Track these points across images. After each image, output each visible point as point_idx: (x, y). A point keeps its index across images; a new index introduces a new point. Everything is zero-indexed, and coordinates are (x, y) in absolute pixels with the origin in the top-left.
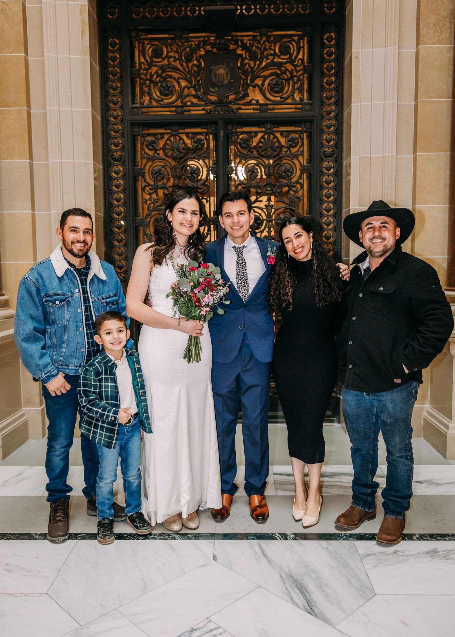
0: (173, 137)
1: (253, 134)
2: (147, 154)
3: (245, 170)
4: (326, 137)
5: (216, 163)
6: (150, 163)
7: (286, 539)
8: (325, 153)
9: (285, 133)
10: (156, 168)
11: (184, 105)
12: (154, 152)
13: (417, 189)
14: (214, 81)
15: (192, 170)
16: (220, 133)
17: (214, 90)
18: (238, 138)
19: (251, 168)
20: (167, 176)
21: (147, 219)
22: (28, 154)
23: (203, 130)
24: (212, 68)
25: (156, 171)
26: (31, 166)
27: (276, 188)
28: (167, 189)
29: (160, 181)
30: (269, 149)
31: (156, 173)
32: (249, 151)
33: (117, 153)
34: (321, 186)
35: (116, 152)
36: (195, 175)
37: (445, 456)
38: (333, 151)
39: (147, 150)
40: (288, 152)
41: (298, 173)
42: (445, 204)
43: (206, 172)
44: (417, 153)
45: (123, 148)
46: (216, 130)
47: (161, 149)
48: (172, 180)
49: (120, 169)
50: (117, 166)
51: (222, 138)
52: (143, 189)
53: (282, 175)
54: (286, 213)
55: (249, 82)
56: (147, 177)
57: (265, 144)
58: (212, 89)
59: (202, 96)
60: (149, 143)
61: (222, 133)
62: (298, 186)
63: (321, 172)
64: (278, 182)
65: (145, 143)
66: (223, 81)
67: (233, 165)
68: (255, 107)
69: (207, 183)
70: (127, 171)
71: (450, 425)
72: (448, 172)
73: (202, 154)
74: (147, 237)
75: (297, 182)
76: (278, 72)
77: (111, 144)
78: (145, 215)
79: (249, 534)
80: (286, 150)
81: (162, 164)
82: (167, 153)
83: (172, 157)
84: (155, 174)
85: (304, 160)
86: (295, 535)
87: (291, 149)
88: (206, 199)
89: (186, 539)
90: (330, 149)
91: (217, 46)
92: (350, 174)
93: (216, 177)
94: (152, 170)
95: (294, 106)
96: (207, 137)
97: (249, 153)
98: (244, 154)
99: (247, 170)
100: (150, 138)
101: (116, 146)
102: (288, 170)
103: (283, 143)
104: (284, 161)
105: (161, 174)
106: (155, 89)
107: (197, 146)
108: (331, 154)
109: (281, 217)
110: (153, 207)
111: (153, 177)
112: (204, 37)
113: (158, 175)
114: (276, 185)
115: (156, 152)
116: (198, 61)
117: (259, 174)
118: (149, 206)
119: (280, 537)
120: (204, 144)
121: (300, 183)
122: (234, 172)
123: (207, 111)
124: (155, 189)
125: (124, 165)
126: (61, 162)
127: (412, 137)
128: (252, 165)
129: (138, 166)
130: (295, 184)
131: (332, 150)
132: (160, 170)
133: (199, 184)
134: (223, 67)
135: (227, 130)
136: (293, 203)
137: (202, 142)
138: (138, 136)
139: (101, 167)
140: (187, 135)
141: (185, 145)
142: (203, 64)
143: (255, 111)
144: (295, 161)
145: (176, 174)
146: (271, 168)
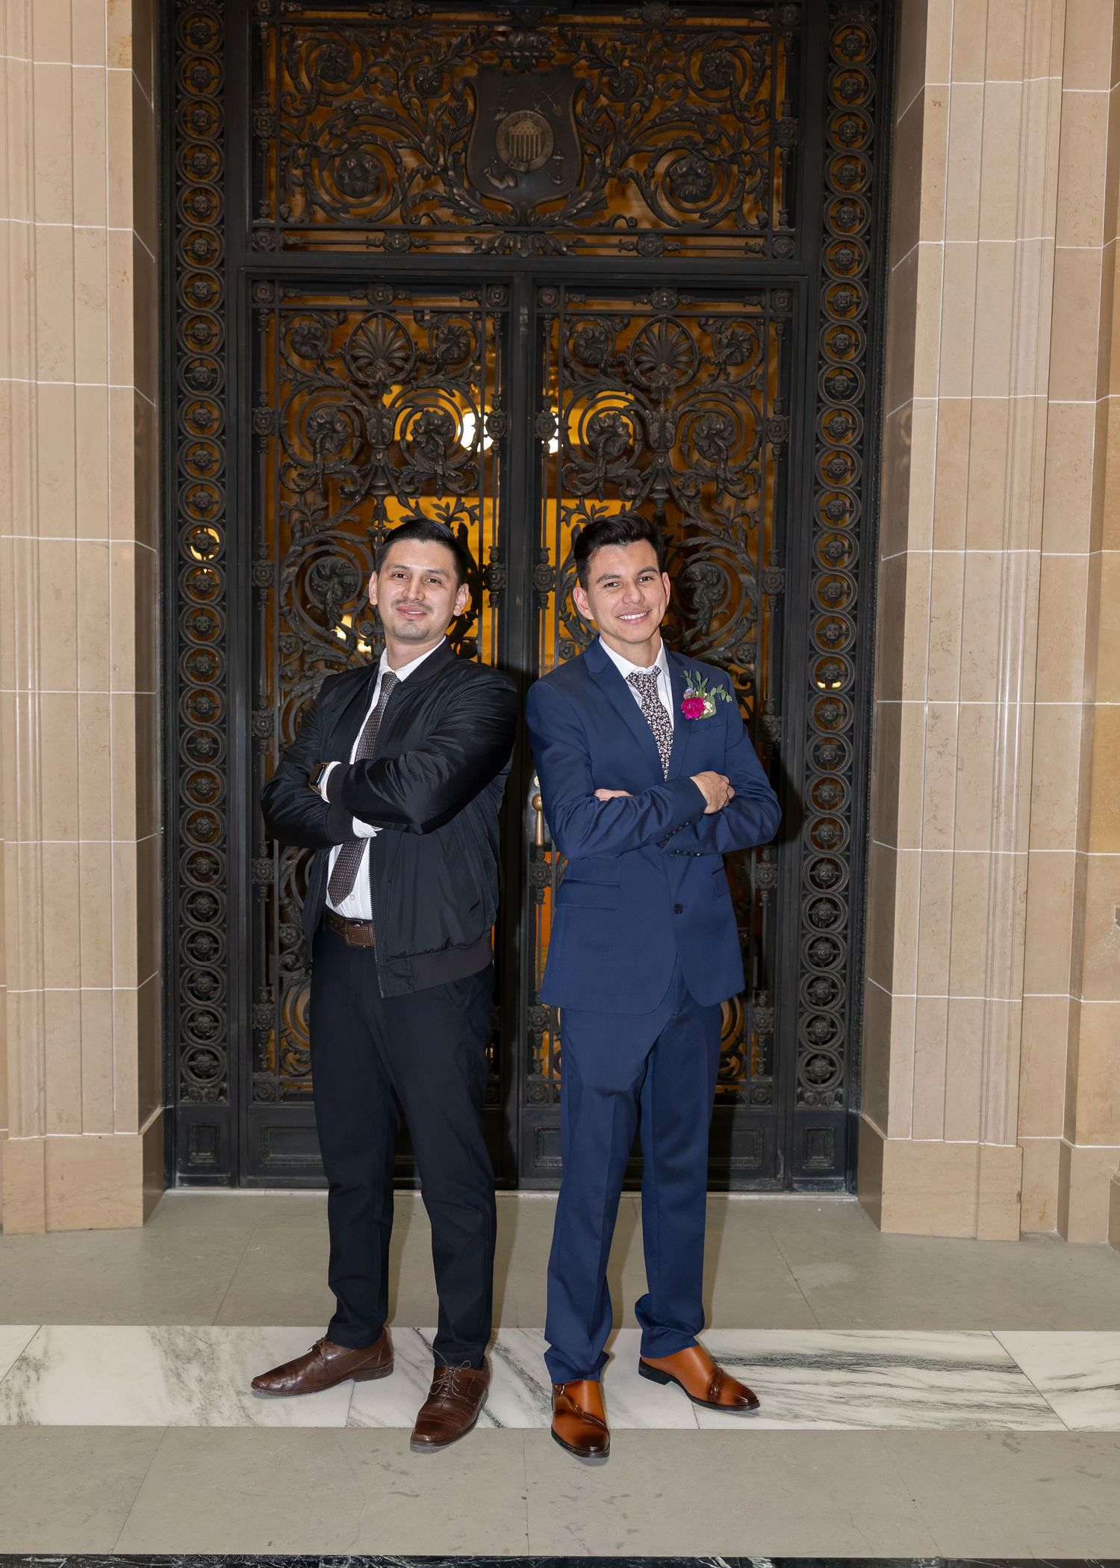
0: (374, 321)
1: (619, 320)
2: (296, 371)
4: (835, 339)
5: (504, 404)
6: (304, 398)
8: (831, 384)
9: (711, 322)
10: (323, 412)
11: (410, 226)
12: (315, 363)
13: (1106, 500)
14: (504, 155)
15: (430, 423)
16: (519, 314)
17: (501, 187)
18: (572, 333)
19: (608, 420)
20: (352, 438)
23: (467, 304)
24: (497, 118)
25: (321, 421)
27: (681, 485)
28: (355, 479)
29: (332, 454)
30: (664, 369)
31: (322, 427)
32: (604, 371)
33: (202, 365)
34: (817, 483)
35: (201, 360)
36: (438, 438)
38: (855, 380)
39: (294, 359)
40: (721, 381)
41: (749, 443)
43: (473, 430)
44: (1111, 396)
45: (223, 349)
46: (506, 305)
47: (337, 355)
49: (211, 413)
50: (201, 402)
51: (522, 329)
52: (281, 476)
53: (702, 447)
54: (711, 562)
55: (608, 163)
56: (294, 439)
57: (652, 351)
58: (496, 183)
59: (466, 201)
60: (303, 337)
61: (524, 314)
62: (748, 480)
63: (818, 440)
64: (688, 467)
65: (290, 337)
66: (532, 159)
67: (555, 411)
68: (625, 239)
69: (473, 463)
70: (234, 420)
73: (462, 375)
75: (745, 469)
76: (698, 137)
77: (187, 336)
80: (714, 370)
81: (340, 402)
83: (371, 381)
84: (318, 431)
85: (767, 403)
87: (731, 369)
88: (470, 512)
90: (846, 372)
91: (515, 53)
92: (907, 451)
93: (501, 446)
94: (310, 418)
95: (740, 242)
96: (480, 324)
97: (603, 377)
98: (590, 380)
100: (305, 323)
101: (202, 342)
102: (719, 432)
103: (707, 351)
104: (708, 405)
105: (336, 431)
106: (325, 173)
107: (448, 350)
108: (849, 387)
110: (309, 531)
111: (309, 438)
112: (478, 23)
113: (325, 433)
114: (682, 475)
115: (320, 364)
116: (457, 96)
118: (298, 529)
120: (469, 345)
121: (754, 473)
122: (556, 434)
123: (479, 247)
124: (317, 475)
125: (223, 400)
126: (37, 386)
127: (1094, 347)
128: (612, 413)
129: (267, 405)
130: (740, 475)
131: (852, 376)
132: (332, 421)
133: (452, 464)
134: (531, 117)
135: (539, 306)
136: (732, 532)
137: (463, 340)
138: (269, 315)
139: (155, 405)
140: (419, 316)
141: (411, 347)
142: (471, 105)
143: (624, 253)
144: (741, 407)
145: (382, 432)
146: (668, 424)
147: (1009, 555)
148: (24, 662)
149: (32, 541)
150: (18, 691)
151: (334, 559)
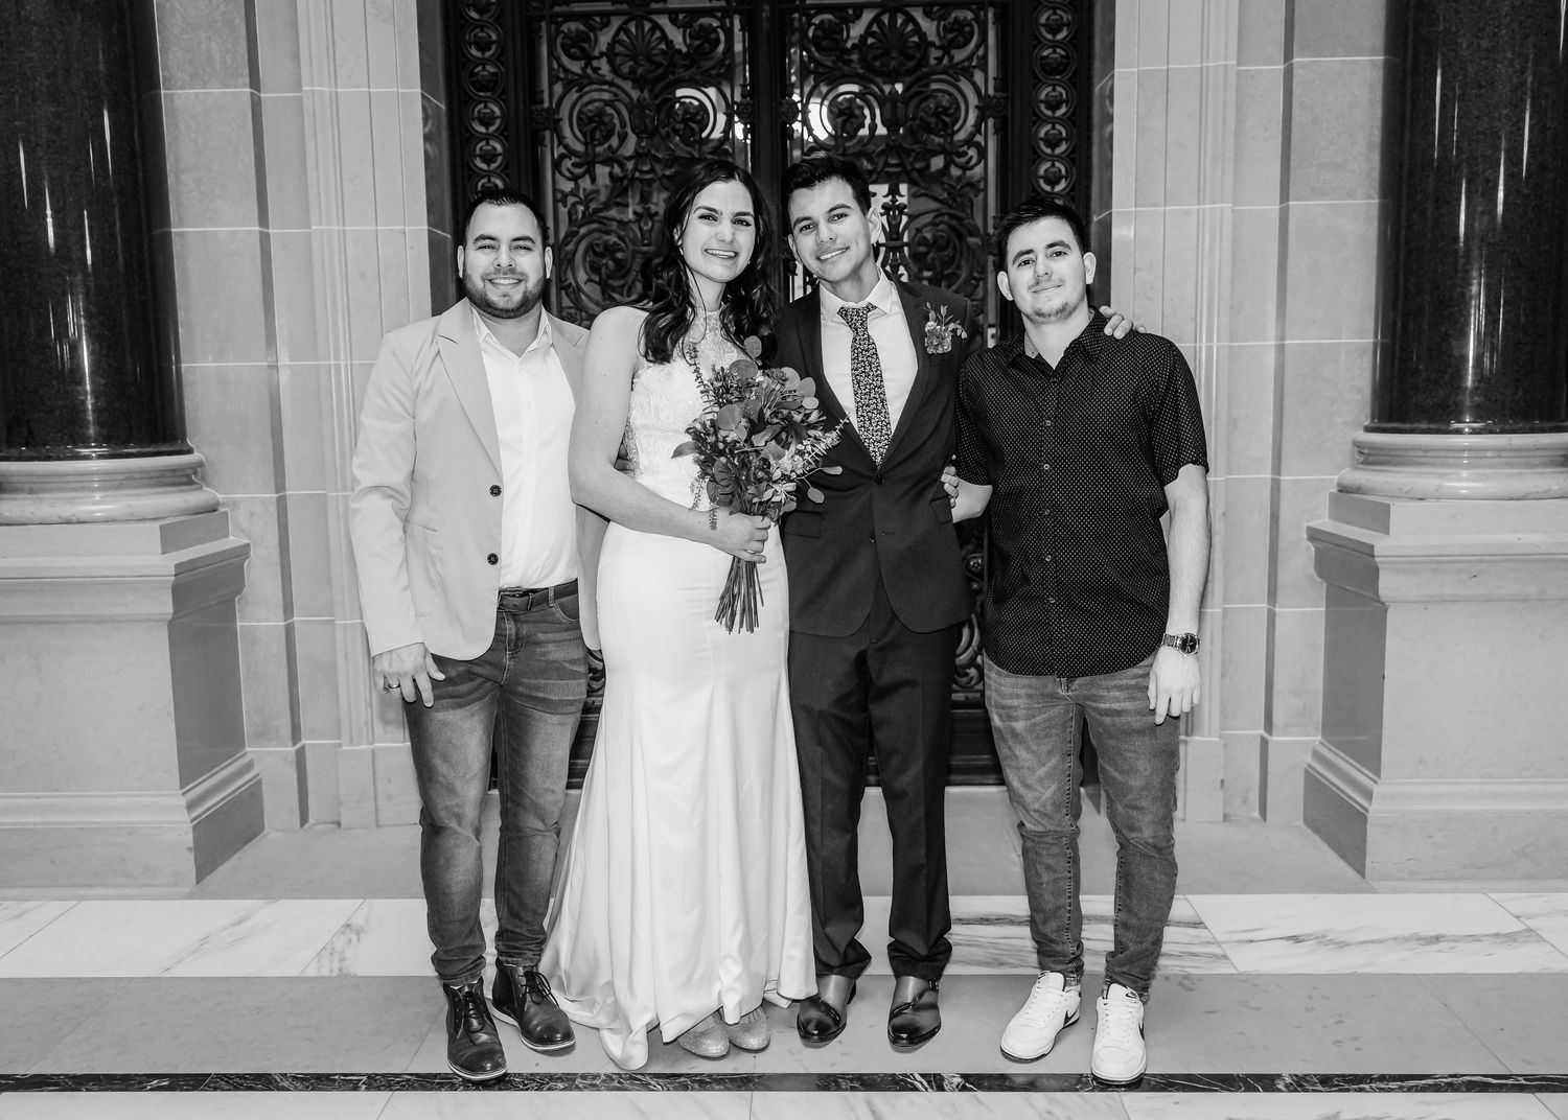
0: (634, 23)
1: (851, 12)
2: (567, 71)
3: (830, 111)
4: (1048, 19)
5: (751, 92)
6: (574, 95)
7: (941, 1088)
8: (1045, 61)
9: (935, 9)
10: (590, 107)
12: (583, 63)
13: (1293, 156)
15: (686, 112)
16: (762, 10)
18: (810, 25)
19: (846, 105)
20: (618, 128)
21: (566, 246)
22: (247, 71)
23: (715, 3)
25: (590, 115)
26: (256, 105)
27: (911, 160)
28: (622, 166)
29: (601, 144)
30: (894, 55)
31: (591, 120)
32: (840, 58)
33: (484, 69)
34: (1035, 153)
35: (484, 65)
36: (694, 126)
37: (1361, 870)
38: (1066, 57)
39: (565, 60)
40: (946, 61)
41: (971, 119)
42: (1369, 197)
43: (725, 119)
44: (1295, 60)
45: (501, 54)
47: (602, 54)
48: (632, 139)
49: (493, 112)
50: (486, 103)
51: (765, 25)
52: (557, 165)
53: (929, 124)
54: (941, 227)
56: (567, 132)
57: (883, 39)
60: (571, 39)
61: (766, 11)
62: (972, 152)
63: (1035, 114)
64: (916, 141)
65: (559, 41)
67: (796, 98)
69: (726, 147)
70: (513, 117)
71: (1376, 790)
72: (1378, 111)
73: (713, 68)
74: (567, 294)
75: (969, 142)
77: (470, 44)
78: (562, 235)
79: (843, 1076)
80: (938, 53)
81: (606, 96)
82: (620, 65)
83: (632, 77)
84: (587, 124)
85: (987, 79)
86: (965, 1077)
87: (953, 52)
89: (676, 1089)
90: (1058, 50)
92: (1110, 119)
93: (751, 131)
94: (580, 112)
96: (727, 21)
97: (840, 64)
98: (828, 67)
99: (835, 110)
100: (573, 26)
101: (483, 47)
102: (946, 109)
103: (932, 37)
104: (934, 86)
105: (604, 123)
107: (700, 45)
108: (1061, 63)
109: (925, 238)
110: (584, 213)
111: (581, 131)
113: (595, 126)
114: (913, 150)
115: (589, 63)
117: (868, 121)
118: (573, 212)
119: (925, 1083)
120: (718, 41)
121: (977, 145)
122: (800, 118)
124: (588, 163)
125: (504, 101)
126: (336, 93)
127: (1281, 16)
128: (848, 96)
129: (542, 102)
130: (965, 148)
131: (1063, 53)
132: (600, 113)
133: (706, 149)
136: (958, 199)
137: (713, 36)
138: (541, 21)
139: (444, 107)
140: (674, 16)
141: (667, 45)
144: (964, 85)
145: (645, 123)
146: (899, 104)
147: (1204, 210)
148: (336, 336)
149: (339, 230)
150: (333, 362)
151: (606, 238)
